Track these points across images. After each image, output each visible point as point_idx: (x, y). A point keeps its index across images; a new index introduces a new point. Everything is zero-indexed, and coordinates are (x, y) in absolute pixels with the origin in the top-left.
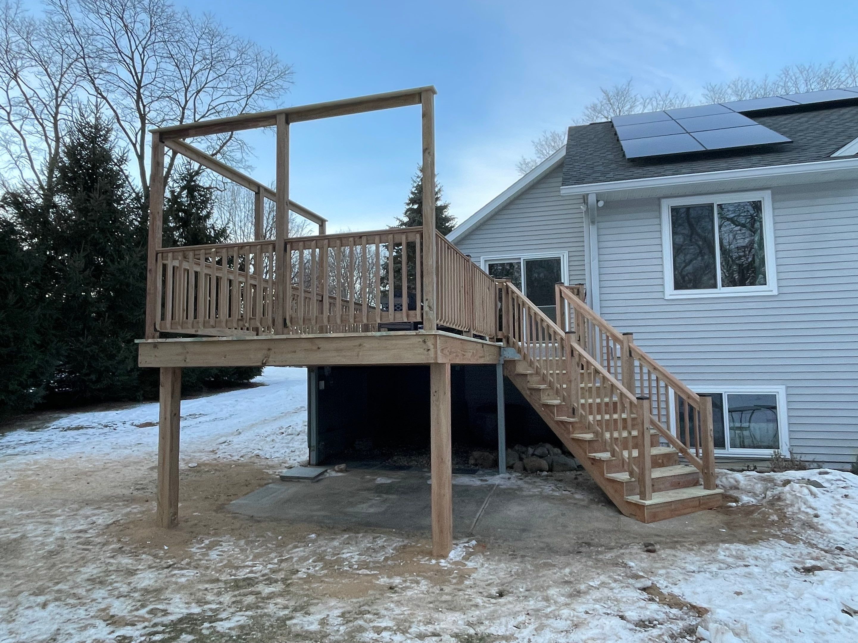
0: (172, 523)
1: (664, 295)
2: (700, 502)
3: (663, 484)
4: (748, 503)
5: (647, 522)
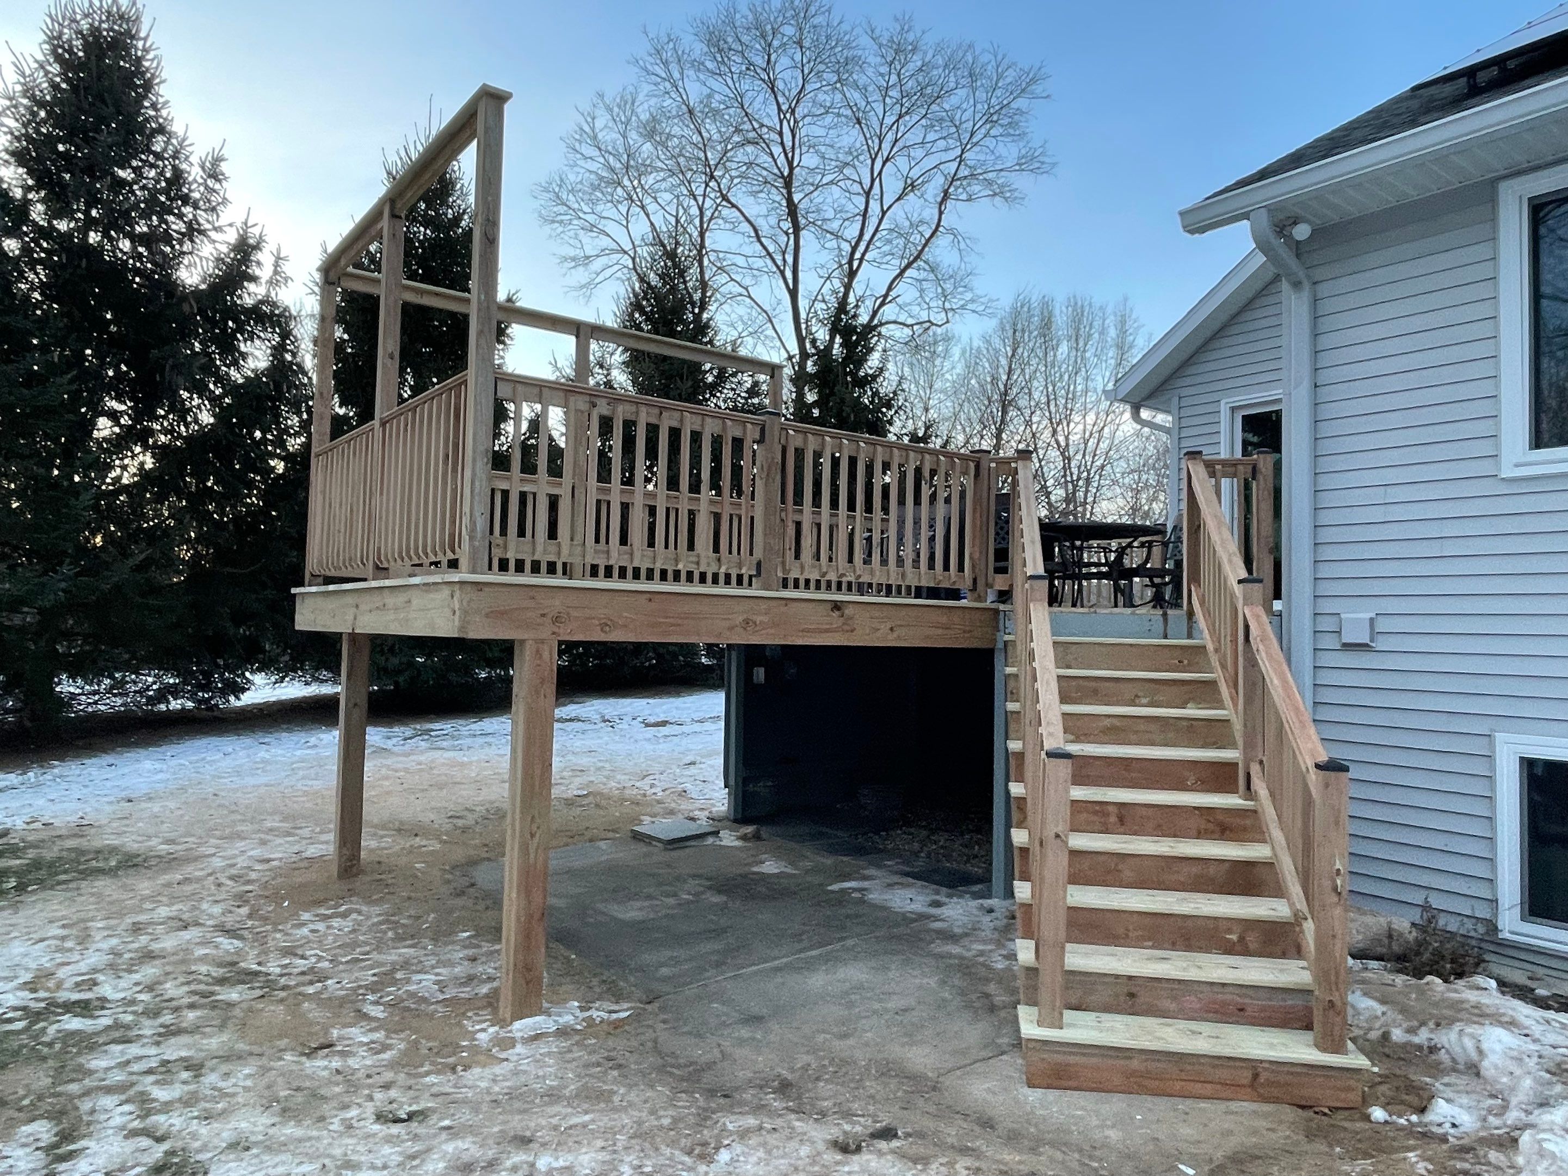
0: (346, 871)
1: (1499, 467)
2: (1256, 1076)
3: (1174, 998)
4: (1440, 1125)
5: (1031, 1085)
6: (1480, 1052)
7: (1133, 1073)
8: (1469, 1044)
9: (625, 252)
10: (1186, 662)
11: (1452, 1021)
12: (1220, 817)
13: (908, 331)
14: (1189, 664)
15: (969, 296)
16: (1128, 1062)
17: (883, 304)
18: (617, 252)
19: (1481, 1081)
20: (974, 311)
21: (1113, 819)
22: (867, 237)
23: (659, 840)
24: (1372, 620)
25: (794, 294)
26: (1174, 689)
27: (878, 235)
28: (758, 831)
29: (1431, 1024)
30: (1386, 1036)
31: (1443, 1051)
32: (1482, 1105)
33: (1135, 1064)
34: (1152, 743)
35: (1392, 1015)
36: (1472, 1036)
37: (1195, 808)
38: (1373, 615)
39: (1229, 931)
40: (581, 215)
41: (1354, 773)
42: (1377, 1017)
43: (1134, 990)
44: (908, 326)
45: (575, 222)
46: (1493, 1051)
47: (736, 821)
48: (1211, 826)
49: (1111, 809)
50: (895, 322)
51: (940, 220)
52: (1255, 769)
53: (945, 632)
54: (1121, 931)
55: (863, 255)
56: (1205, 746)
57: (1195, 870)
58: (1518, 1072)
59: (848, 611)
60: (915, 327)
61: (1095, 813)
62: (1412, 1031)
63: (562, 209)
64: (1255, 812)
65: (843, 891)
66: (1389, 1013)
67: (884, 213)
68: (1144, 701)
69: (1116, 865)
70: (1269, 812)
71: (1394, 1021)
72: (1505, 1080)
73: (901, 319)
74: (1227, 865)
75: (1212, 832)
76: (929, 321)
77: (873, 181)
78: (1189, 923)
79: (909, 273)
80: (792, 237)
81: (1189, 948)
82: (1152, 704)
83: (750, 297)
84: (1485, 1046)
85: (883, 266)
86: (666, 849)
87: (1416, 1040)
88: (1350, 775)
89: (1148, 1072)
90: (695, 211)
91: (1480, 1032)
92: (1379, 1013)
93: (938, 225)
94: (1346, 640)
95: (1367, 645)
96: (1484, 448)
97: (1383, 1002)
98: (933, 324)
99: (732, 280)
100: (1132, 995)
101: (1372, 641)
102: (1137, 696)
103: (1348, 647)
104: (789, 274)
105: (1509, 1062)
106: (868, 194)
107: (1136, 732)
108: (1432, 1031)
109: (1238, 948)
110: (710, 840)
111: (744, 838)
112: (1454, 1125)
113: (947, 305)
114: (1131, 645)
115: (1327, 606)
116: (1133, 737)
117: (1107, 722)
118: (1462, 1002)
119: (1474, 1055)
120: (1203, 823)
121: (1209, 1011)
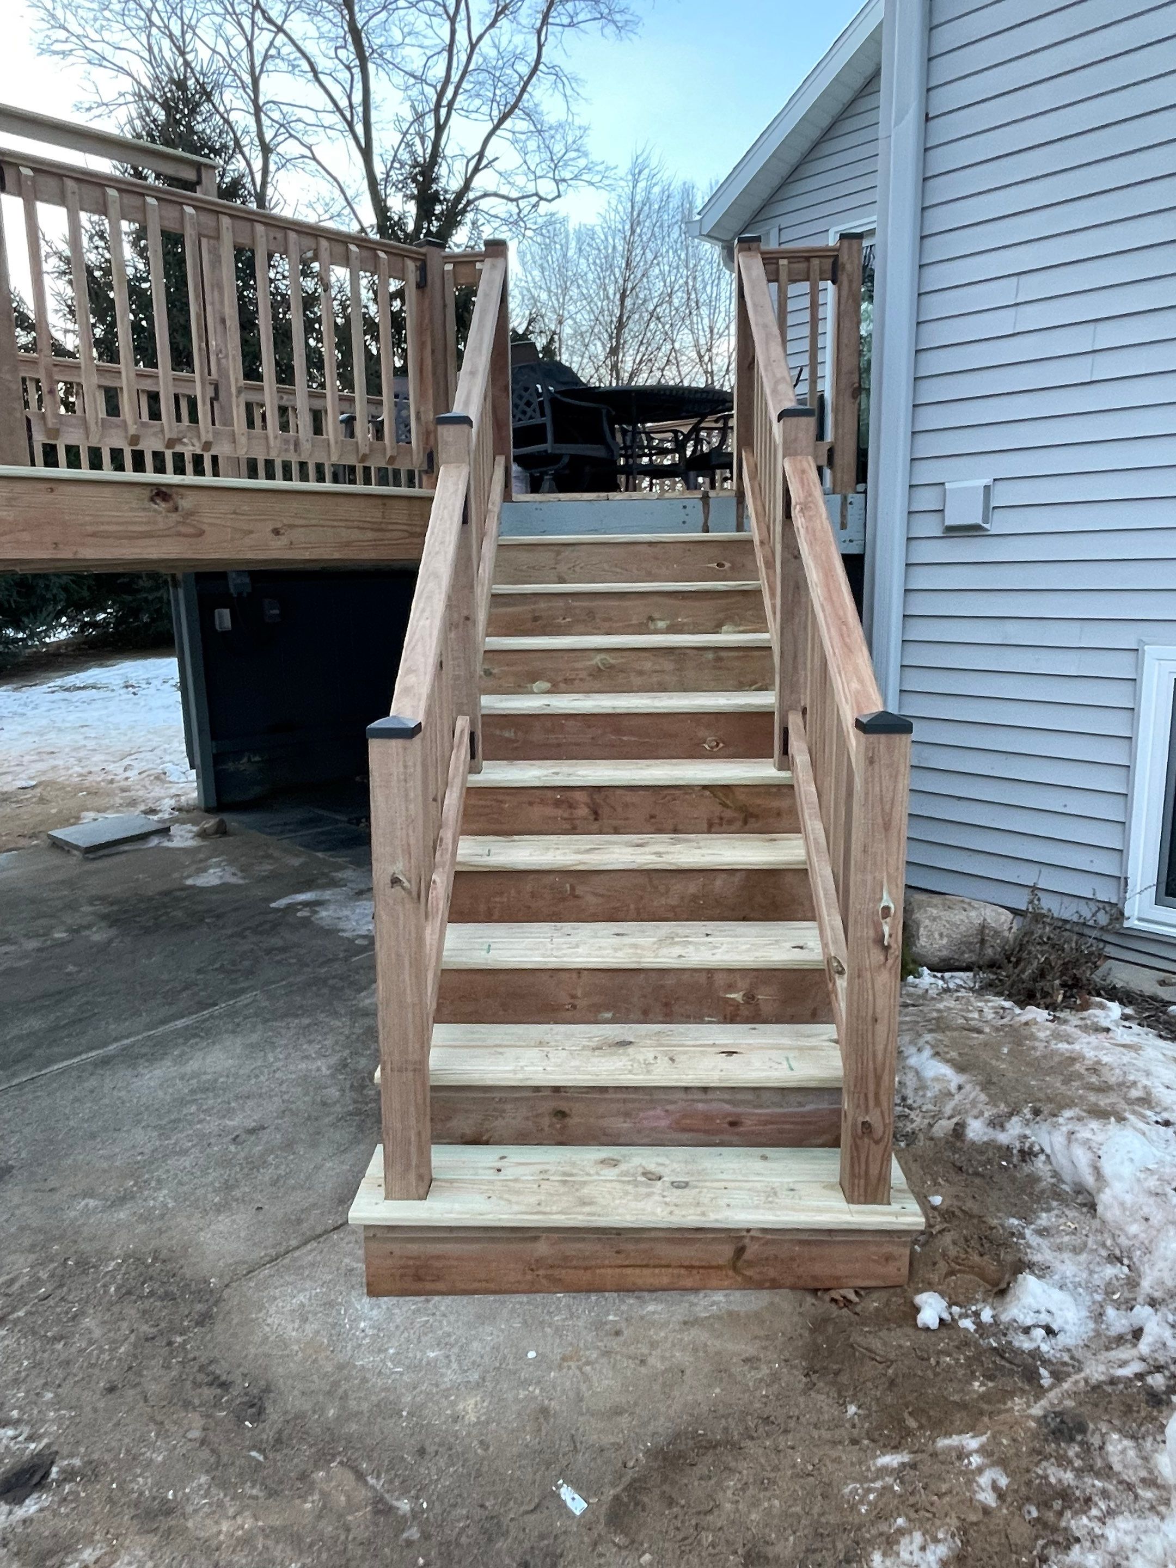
2: (740, 1251)
3: (628, 1114)
4: (1027, 1330)
5: (373, 1291)
6: (1097, 1171)
8: (1082, 1157)
10: (727, 565)
11: (1059, 1104)
12: (741, 797)
13: (512, 207)
14: (732, 568)
15: (582, 162)
16: (529, 1246)
17: (476, 170)
19: (1096, 1224)
20: (591, 183)
21: (583, 811)
22: (455, 78)
23: (76, 847)
24: (987, 488)
25: (367, 153)
26: (707, 604)
27: (468, 77)
28: (221, 823)
29: (1027, 1111)
30: (959, 1131)
31: (1042, 1157)
32: (1096, 1280)
33: (542, 1248)
34: (663, 688)
35: (974, 1093)
36: (1087, 1144)
37: (705, 787)
38: (987, 481)
39: (731, 987)
40: (87, 43)
41: (920, 732)
42: (950, 1095)
43: (564, 1106)
44: (512, 200)
45: (81, 53)
46: (1120, 1178)
47: (208, 810)
48: (728, 814)
49: (579, 796)
50: (496, 195)
51: (539, 54)
52: (794, 721)
53: (379, 535)
54: (565, 999)
55: (452, 103)
56: (740, 686)
57: (693, 888)
58: (1157, 1217)
59: (186, 503)
60: (522, 203)
61: (557, 804)
62: (997, 1123)
63: (62, 35)
64: (792, 786)
65: (291, 908)
66: (968, 1087)
67: (473, 46)
68: (661, 624)
69: (573, 888)
70: (807, 790)
71: (974, 1103)
72: (1134, 1229)
73: (504, 190)
74: (737, 879)
75: (730, 822)
76: (537, 194)
78: (670, 981)
79: (508, 124)
80: (356, 71)
81: (669, 1017)
82: (672, 630)
83: (314, 159)
84: (1107, 1168)
85: (474, 116)
86: (87, 859)
87: (1003, 1138)
88: (914, 736)
89: (566, 1258)
90: (240, 43)
91: (1100, 1138)
92: (953, 1087)
93: (538, 61)
94: (949, 522)
95: (977, 527)
97: (960, 1068)
98: (541, 198)
100: (561, 1114)
101: (986, 520)
102: (651, 619)
103: (953, 531)
104: (359, 129)
105: (1143, 1199)
106: (453, 20)
107: (641, 673)
108: (1027, 1123)
109: (745, 1012)
110: (154, 842)
111: (203, 835)
112: (1049, 1331)
113: (558, 174)
114: (650, 544)
115: (926, 473)
116: (637, 681)
117: (597, 659)
118: (1072, 1060)
119: (1089, 1180)
120: (718, 809)
121: (685, 1130)
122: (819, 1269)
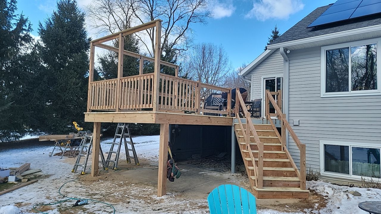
0: (95, 175)
1: (320, 95)
2: (293, 194)
3: (278, 184)
5: (258, 198)
7: (274, 195)
9: (108, 26)
10: (268, 128)
12: (279, 155)
18: (106, 25)
22: (169, 28)
26: (267, 133)
31: (318, 190)
38: (299, 120)
39: (284, 173)
40: (97, 15)
45: (95, 17)
51: (187, 26)
52: (285, 147)
55: (169, 32)
57: (277, 163)
64: (286, 154)
67: (174, 23)
70: (288, 154)
74: (282, 162)
76: (183, 49)
77: (171, 14)
78: (278, 172)
81: (278, 176)
82: (264, 136)
83: (141, 40)
85: (175, 36)
89: (276, 195)
93: (187, 28)
94: (294, 124)
96: (318, 92)
99: (137, 35)
100: (271, 184)
101: (299, 125)
102: (261, 134)
103: (295, 126)
106: (170, 18)
109: (286, 176)
113: (188, 46)
114: (258, 125)
115: (291, 118)
120: (277, 156)
121: (283, 185)
122: (300, 196)
